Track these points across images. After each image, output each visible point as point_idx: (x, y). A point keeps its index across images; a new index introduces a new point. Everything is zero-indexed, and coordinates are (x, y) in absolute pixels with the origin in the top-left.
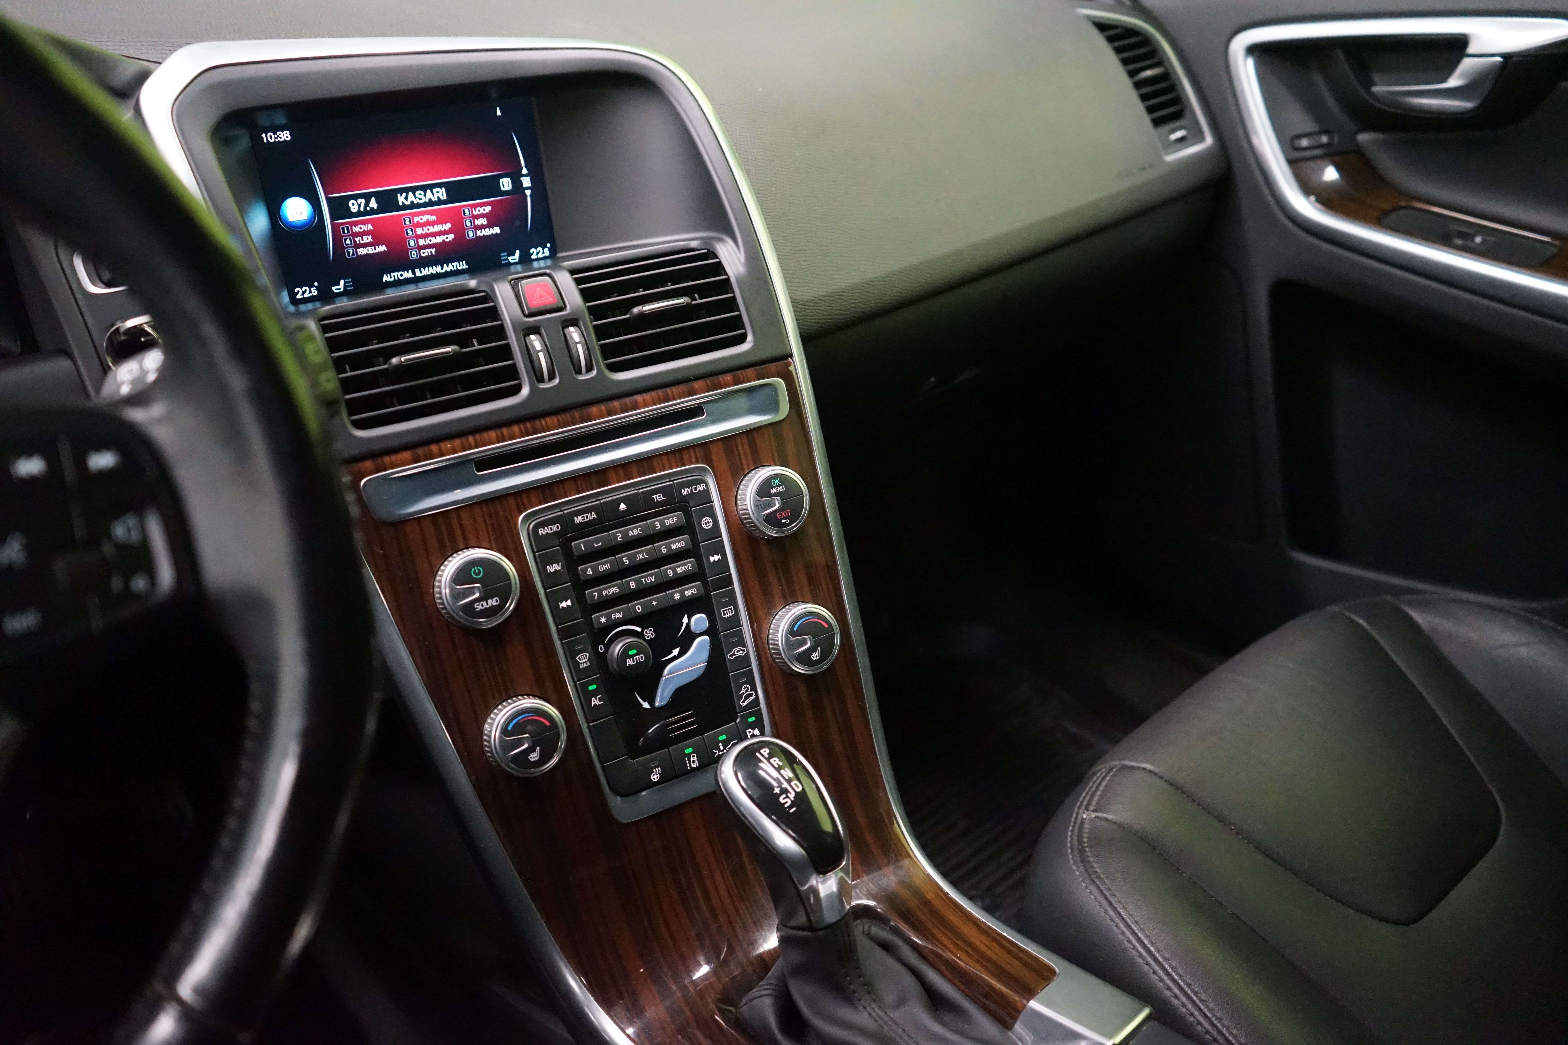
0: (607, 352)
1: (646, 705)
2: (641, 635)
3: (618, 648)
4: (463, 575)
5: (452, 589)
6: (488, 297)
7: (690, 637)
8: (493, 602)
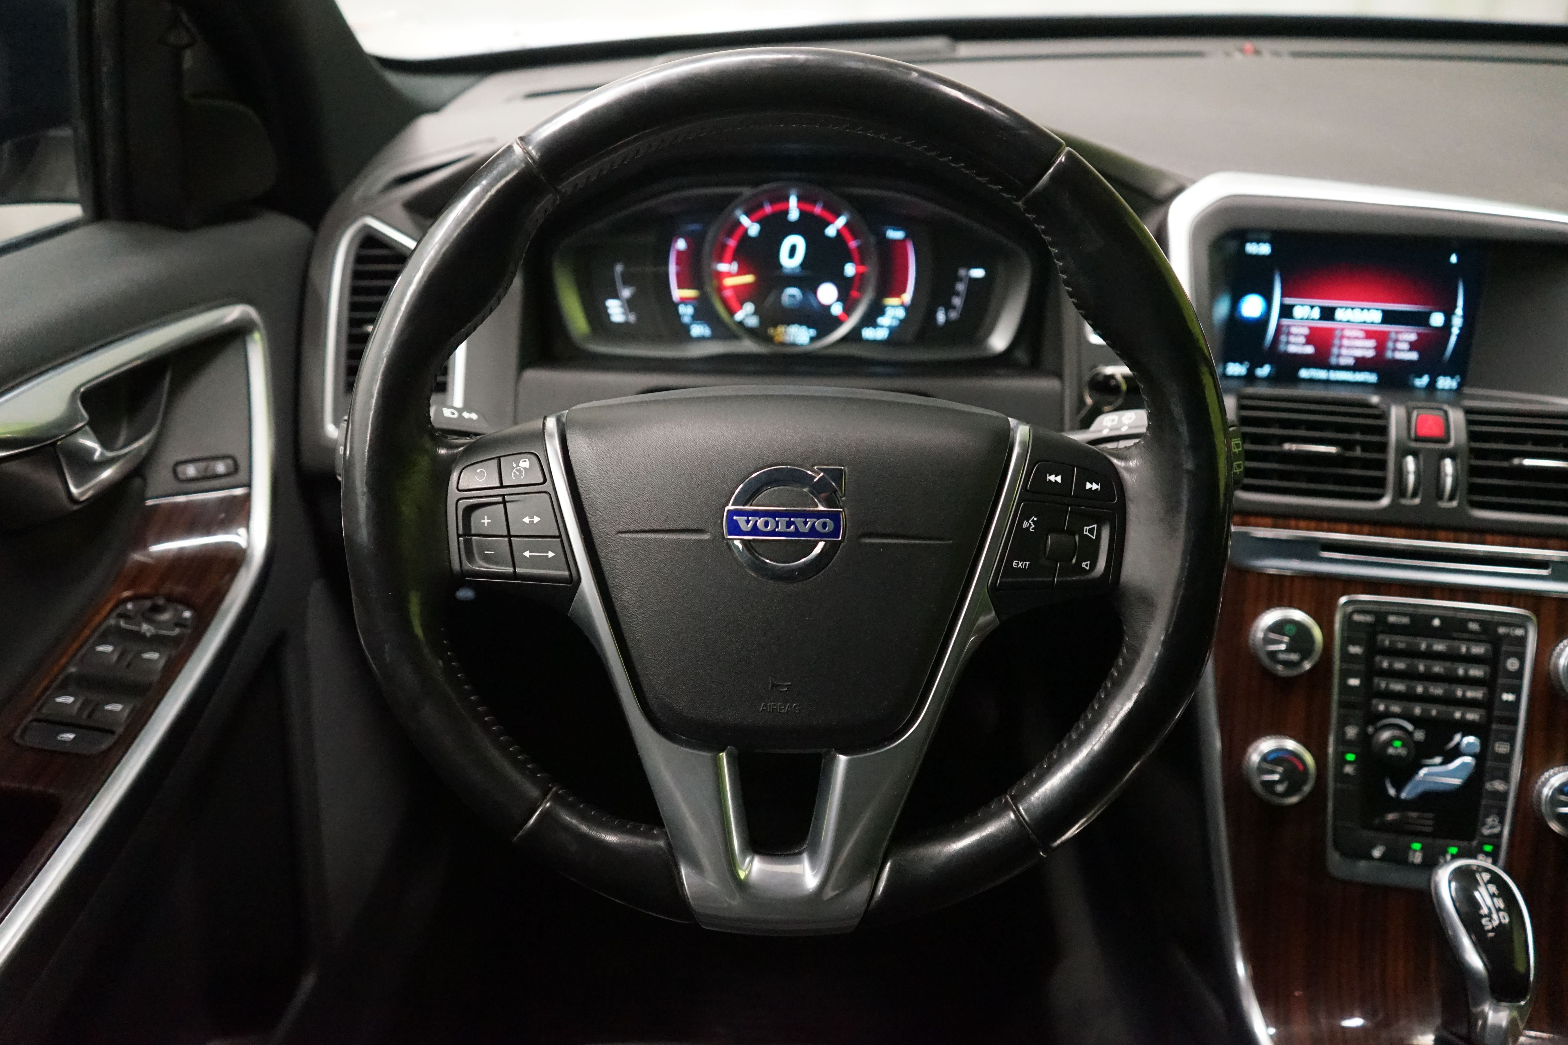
0: (1473, 489)
1: (1392, 792)
2: (1410, 734)
3: (1386, 735)
4: (1278, 627)
5: (1265, 635)
6: (1384, 416)
7: (1457, 752)
8: (1294, 657)
